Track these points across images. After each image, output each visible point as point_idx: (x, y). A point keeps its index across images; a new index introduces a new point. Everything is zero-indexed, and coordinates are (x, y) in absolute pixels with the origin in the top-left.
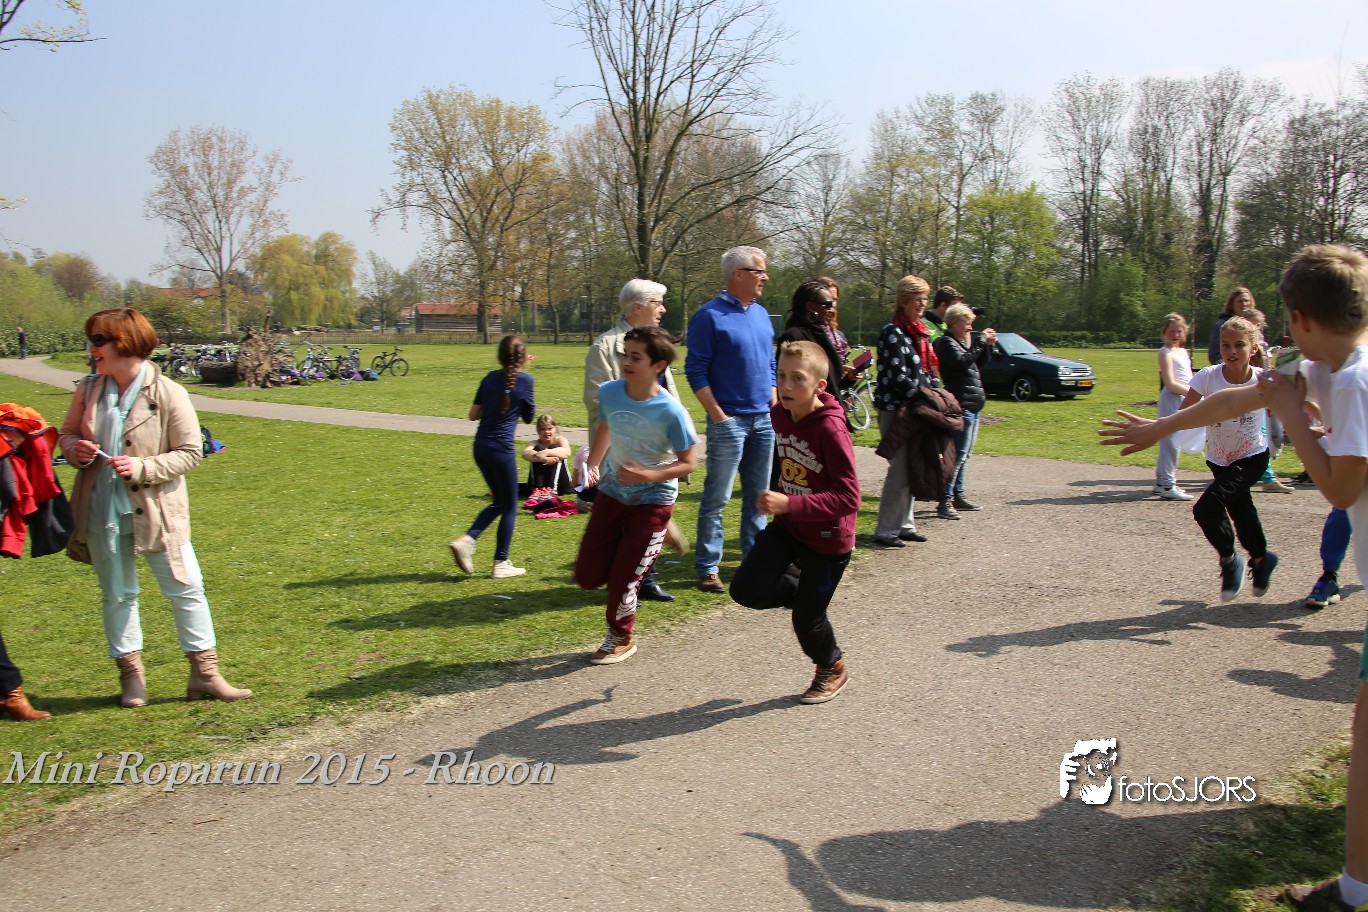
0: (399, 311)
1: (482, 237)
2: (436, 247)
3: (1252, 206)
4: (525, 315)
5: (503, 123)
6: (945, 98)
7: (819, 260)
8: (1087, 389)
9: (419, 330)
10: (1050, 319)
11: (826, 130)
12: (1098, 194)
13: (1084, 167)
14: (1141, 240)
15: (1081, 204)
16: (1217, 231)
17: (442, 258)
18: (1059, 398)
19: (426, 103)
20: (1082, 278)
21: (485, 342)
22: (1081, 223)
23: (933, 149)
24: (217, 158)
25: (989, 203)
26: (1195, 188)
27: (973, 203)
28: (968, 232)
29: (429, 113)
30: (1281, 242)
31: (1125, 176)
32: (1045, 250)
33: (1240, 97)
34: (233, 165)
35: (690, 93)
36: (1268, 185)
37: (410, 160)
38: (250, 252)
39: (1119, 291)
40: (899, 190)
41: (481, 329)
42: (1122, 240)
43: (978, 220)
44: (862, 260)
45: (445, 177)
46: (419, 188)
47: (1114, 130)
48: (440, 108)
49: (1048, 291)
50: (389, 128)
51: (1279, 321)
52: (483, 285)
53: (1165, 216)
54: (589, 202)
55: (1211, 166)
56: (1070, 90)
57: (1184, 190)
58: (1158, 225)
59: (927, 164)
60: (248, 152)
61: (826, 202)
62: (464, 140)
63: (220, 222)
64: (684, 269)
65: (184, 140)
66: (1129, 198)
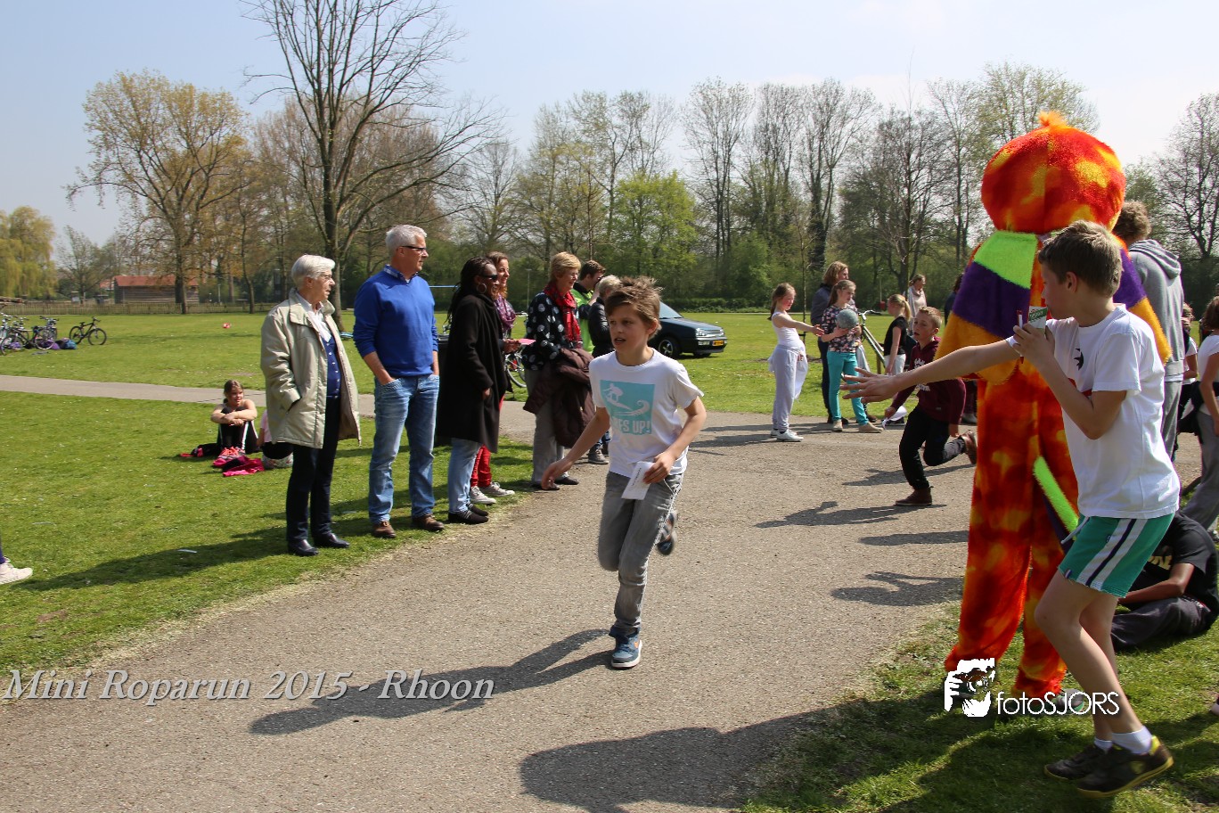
0: (98, 283)
1: (178, 214)
2: (133, 224)
3: (853, 194)
4: (221, 287)
5: (196, 108)
6: (599, 96)
7: (491, 237)
8: (720, 348)
9: (118, 301)
10: (691, 288)
11: (493, 123)
12: (729, 180)
13: (717, 157)
14: (765, 220)
15: (715, 189)
16: (826, 213)
17: (139, 234)
18: (697, 356)
19: (120, 86)
20: (718, 252)
21: (184, 312)
22: (715, 205)
23: (589, 140)
25: (637, 187)
26: (808, 177)
27: (625, 188)
28: (620, 212)
29: (123, 96)
30: (876, 223)
31: (751, 166)
32: (686, 228)
33: (841, 103)
35: (371, 85)
36: (864, 177)
37: (105, 140)
39: (747, 264)
40: (560, 175)
41: (179, 300)
42: (750, 220)
43: (629, 202)
44: (529, 237)
45: (140, 157)
46: (115, 166)
47: (741, 127)
48: (134, 91)
49: (689, 264)
50: (84, 109)
51: (876, 289)
52: (180, 260)
53: (784, 201)
54: (282, 182)
55: (820, 159)
56: (704, 92)
57: (799, 179)
58: (778, 208)
59: (585, 153)
61: (496, 185)
62: (159, 122)
64: (369, 244)
66: (754, 185)
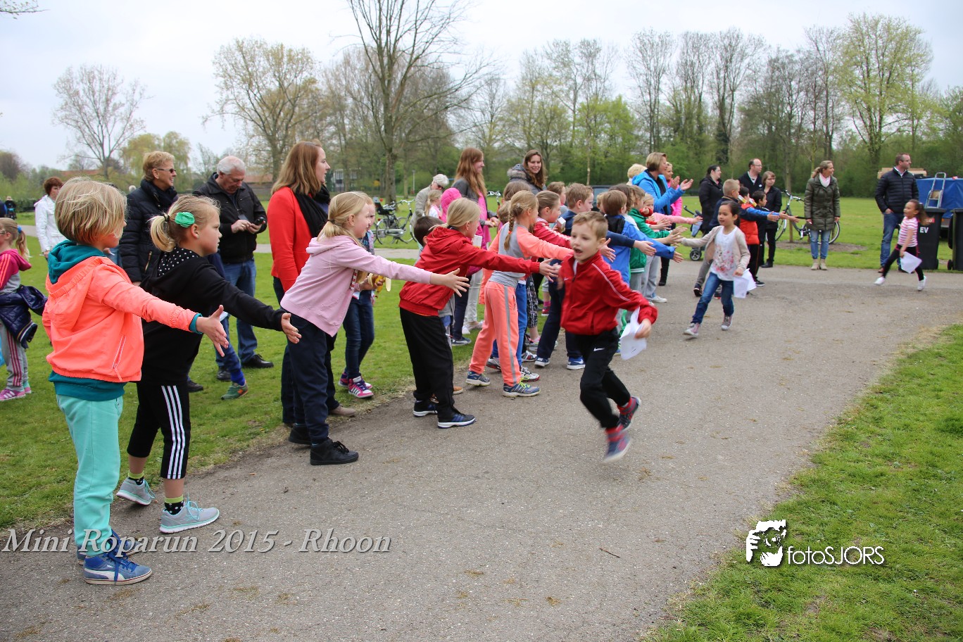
1: (274, 133)
2: (244, 140)
3: (749, 110)
6: (565, 42)
7: (489, 145)
12: (659, 102)
13: (650, 85)
14: (685, 130)
15: (648, 108)
16: (729, 125)
17: (248, 147)
19: (235, 47)
22: (649, 120)
23: (558, 74)
24: (98, 84)
25: (593, 107)
26: (716, 98)
27: (584, 108)
28: (581, 125)
29: (237, 53)
30: (766, 132)
31: (675, 91)
33: (740, 45)
34: (109, 89)
36: (758, 98)
37: (226, 84)
38: (121, 146)
40: (537, 99)
42: (673, 130)
43: (587, 118)
44: (516, 144)
45: (249, 95)
46: (232, 101)
48: (244, 49)
52: (276, 164)
53: (699, 116)
54: (341, 108)
55: (725, 86)
56: (641, 38)
57: (709, 100)
58: (694, 121)
59: (555, 83)
60: (119, 80)
61: (491, 107)
62: (260, 70)
63: (102, 127)
65: (76, 74)
66: (677, 104)
